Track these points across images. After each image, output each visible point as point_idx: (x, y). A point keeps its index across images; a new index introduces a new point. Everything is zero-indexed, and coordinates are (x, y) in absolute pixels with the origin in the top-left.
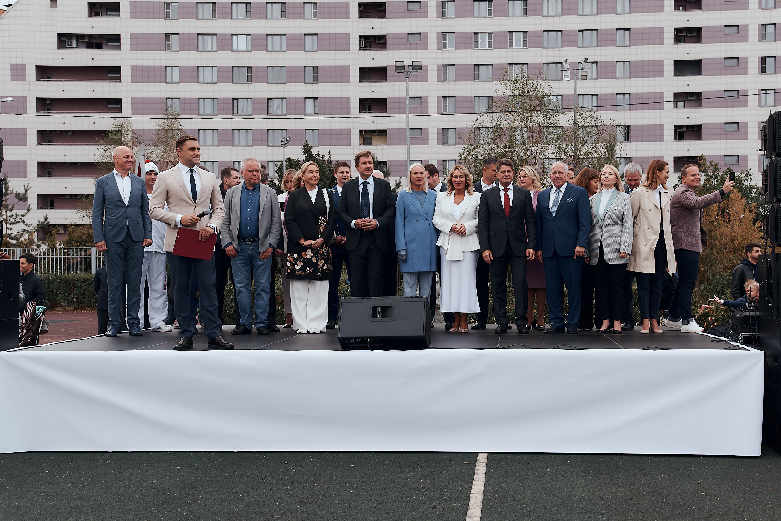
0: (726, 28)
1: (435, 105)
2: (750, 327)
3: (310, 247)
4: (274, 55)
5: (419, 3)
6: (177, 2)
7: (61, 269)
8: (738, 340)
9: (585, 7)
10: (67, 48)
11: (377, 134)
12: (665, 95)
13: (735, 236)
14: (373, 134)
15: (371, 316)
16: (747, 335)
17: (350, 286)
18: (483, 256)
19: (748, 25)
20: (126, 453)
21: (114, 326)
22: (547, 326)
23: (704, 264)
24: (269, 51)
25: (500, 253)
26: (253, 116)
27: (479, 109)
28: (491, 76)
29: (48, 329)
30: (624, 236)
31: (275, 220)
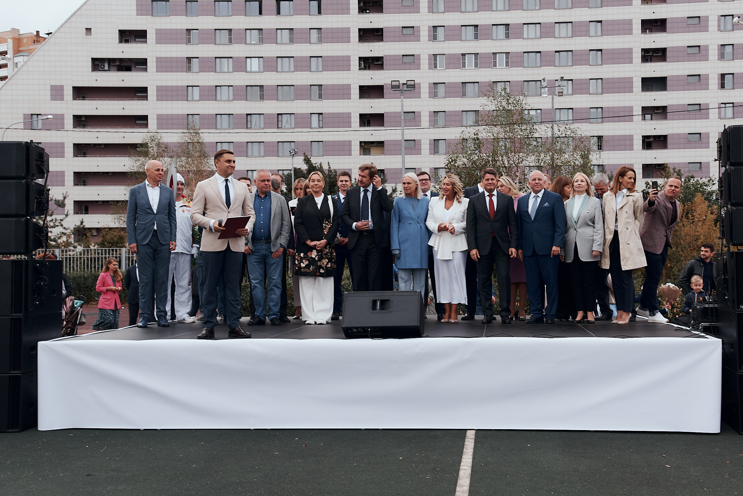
0: (688, 48)
1: (427, 119)
2: (709, 318)
3: (314, 247)
4: (283, 75)
5: (412, 29)
6: (197, 29)
7: (95, 267)
8: (698, 329)
9: (561, 31)
10: (100, 70)
11: (375, 145)
12: (634, 109)
13: (698, 236)
14: (372, 145)
15: (371, 309)
16: (707, 324)
17: (352, 281)
18: (471, 254)
19: (708, 45)
20: (156, 431)
21: (144, 317)
22: (528, 317)
23: (670, 260)
24: (279, 72)
25: (486, 252)
26: (265, 130)
27: (467, 122)
28: (477, 92)
29: (85, 321)
30: (596, 236)
31: (285, 223)
